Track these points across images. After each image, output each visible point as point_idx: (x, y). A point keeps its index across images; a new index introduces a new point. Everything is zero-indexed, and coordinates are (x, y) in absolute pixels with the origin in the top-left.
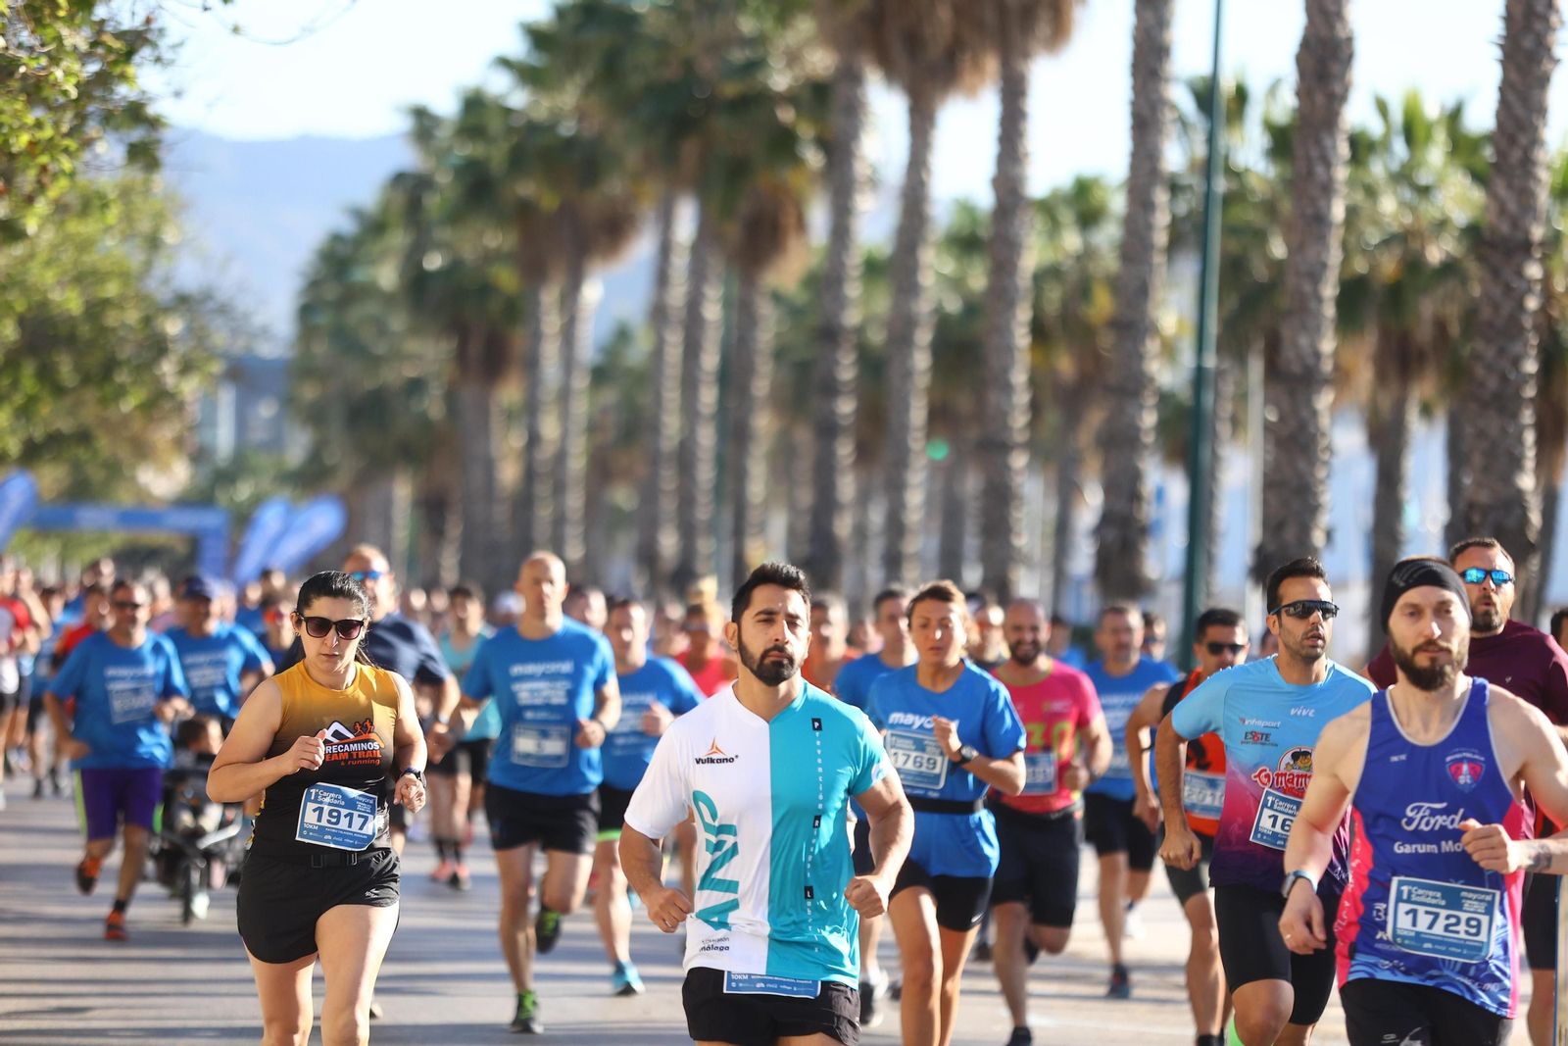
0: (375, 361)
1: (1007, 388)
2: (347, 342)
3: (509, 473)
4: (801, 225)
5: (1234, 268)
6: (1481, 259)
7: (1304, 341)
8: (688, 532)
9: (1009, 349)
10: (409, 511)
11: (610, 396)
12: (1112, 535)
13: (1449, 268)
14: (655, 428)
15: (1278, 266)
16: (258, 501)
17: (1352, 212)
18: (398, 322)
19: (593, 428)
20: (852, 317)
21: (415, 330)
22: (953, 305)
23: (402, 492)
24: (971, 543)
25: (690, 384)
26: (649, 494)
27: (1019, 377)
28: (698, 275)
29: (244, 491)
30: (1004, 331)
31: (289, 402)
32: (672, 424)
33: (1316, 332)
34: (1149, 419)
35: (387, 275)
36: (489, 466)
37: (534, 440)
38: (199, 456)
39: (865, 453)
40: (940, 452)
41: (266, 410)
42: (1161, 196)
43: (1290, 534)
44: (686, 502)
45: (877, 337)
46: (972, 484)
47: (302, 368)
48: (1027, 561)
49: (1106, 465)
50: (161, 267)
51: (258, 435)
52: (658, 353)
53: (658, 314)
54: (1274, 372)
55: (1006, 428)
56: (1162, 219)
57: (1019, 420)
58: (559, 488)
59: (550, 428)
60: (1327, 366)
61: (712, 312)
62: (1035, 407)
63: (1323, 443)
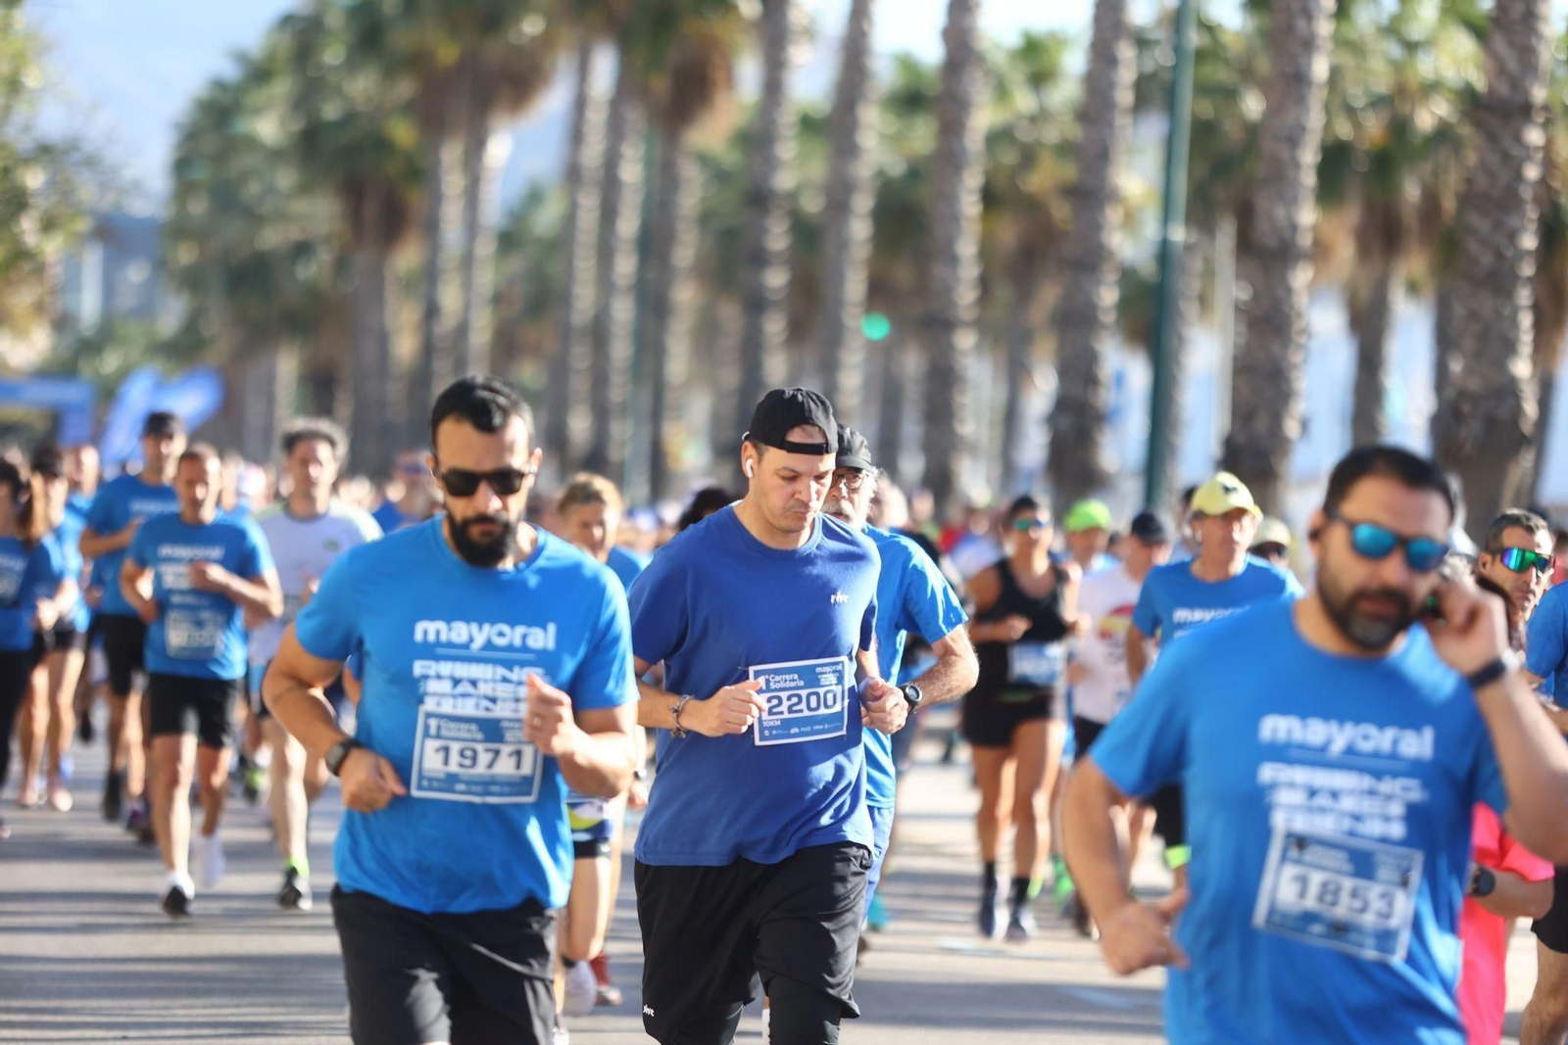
0: (254, 218)
1: (953, 260)
2: (227, 198)
3: (405, 346)
4: (730, 81)
5: (1204, 132)
6: (1478, 124)
7: (1280, 212)
8: (601, 414)
9: (955, 218)
10: (295, 386)
11: (516, 264)
12: (1066, 422)
13: (1443, 134)
14: (565, 299)
15: (1252, 130)
16: (124, 374)
17: (1335, 73)
18: (285, 178)
19: (498, 299)
20: (784, 180)
21: (305, 188)
22: (897, 168)
23: (287, 366)
24: (911, 428)
25: (605, 253)
26: (559, 372)
27: (967, 248)
28: (616, 129)
29: (110, 362)
30: (950, 198)
31: (160, 265)
32: (584, 298)
33: (1292, 202)
34: (1108, 296)
35: (268, 127)
36: (383, 340)
37: (431, 311)
38: (62, 323)
39: (797, 331)
40: (877, 328)
41: (136, 274)
42: (1126, 52)
43: (1261, 424)
44: (600, 380)
45: (812, 205)
46: (912, 363)
47: (179, 229)
48: (973, 449)
49: (1061, 347)
50: (21, 112)
51: (126, 300)
52: (570, 219)
53: (573, 174)
54: (1246, 246)
55: (951, 304)
56: (1126, 75)
57: (966, 296)
58: (461, 365)
59: (450, 298)
60: (1305, 241)
61: (631, 172)
62: (984, 283)
63: (1297, 325)
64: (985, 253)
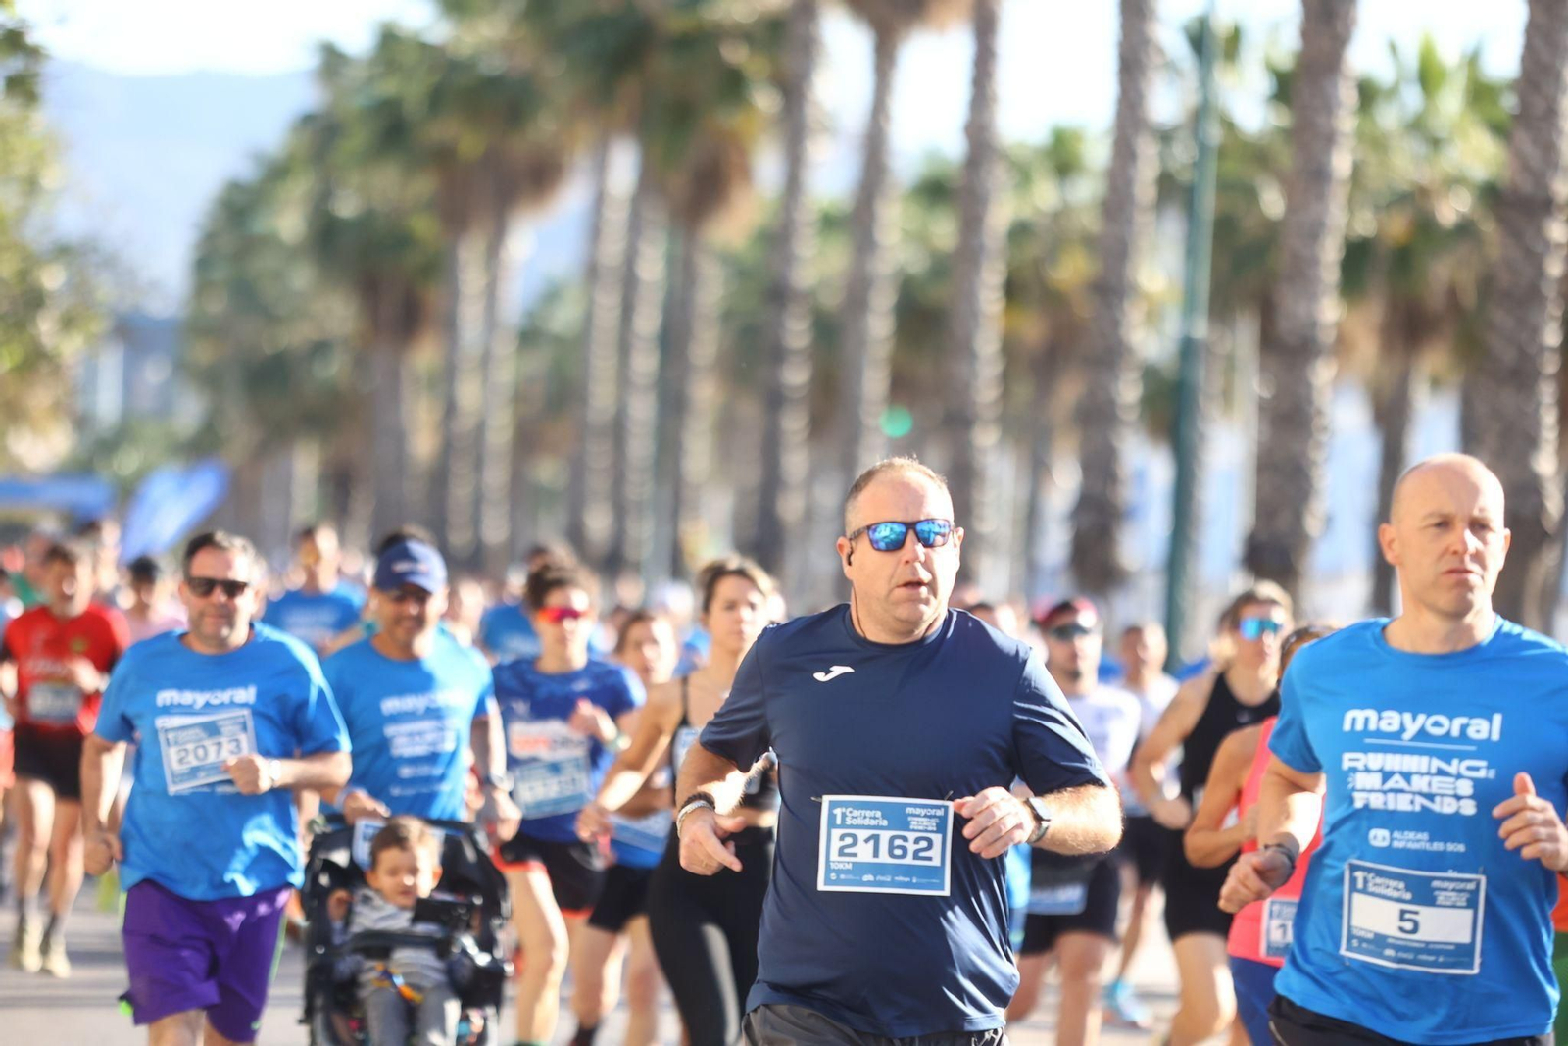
0: (271, 317)
1: (970, 356)
2: (246, 295)
3: (423, 444)
6: (1503, 219)
7: (1301, 308)
8: (620, 510)
9: (975, 314)
11: (538, 362)
12: (1089, 518)
13: (1463, 230)
14: (582, 398)
15: (1272, 229)
16: (142, 476)
17: (1359, 169)
18: (302, 277)
19: (519, 397)
20: (804, 277)
21: (321, 288)
22: (917, 266)
23: (305, 465)
25: (624, 350)
26: (578, 469)
27: (987, 344)
28: (635, 227)
29: (129, 462)
30: (969, 294)
31: (181, 364)
32: (601, 397)
33: (1315, 299)
34: (1129, 392)
35: (289, 222)
36: (399, 438)
37: (450, 410)
38: (82, 423)
39: (818, 427)
40: (901, 427)
42: (1147, 147)
43: (1282, 521)
44: (618, 480)
45: (832, 300)
47: (195, 328)
48: (993, 547)
49: (1083, 443)
50: (40, 213)
51: (145, 401)
52: (588, 318)
53: (592, 271)
54: (1270, 342)
55: (971, 402)
56: (1148, 173)
57: (986, 393)
58: (478, 465)
59: (469, 393)
60: (1327, 337)
62: (1006, 378)
63: (1319, 423)
64: (1009, 348)
